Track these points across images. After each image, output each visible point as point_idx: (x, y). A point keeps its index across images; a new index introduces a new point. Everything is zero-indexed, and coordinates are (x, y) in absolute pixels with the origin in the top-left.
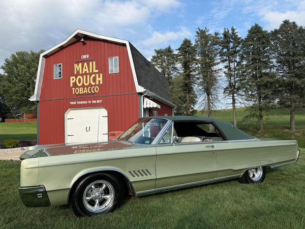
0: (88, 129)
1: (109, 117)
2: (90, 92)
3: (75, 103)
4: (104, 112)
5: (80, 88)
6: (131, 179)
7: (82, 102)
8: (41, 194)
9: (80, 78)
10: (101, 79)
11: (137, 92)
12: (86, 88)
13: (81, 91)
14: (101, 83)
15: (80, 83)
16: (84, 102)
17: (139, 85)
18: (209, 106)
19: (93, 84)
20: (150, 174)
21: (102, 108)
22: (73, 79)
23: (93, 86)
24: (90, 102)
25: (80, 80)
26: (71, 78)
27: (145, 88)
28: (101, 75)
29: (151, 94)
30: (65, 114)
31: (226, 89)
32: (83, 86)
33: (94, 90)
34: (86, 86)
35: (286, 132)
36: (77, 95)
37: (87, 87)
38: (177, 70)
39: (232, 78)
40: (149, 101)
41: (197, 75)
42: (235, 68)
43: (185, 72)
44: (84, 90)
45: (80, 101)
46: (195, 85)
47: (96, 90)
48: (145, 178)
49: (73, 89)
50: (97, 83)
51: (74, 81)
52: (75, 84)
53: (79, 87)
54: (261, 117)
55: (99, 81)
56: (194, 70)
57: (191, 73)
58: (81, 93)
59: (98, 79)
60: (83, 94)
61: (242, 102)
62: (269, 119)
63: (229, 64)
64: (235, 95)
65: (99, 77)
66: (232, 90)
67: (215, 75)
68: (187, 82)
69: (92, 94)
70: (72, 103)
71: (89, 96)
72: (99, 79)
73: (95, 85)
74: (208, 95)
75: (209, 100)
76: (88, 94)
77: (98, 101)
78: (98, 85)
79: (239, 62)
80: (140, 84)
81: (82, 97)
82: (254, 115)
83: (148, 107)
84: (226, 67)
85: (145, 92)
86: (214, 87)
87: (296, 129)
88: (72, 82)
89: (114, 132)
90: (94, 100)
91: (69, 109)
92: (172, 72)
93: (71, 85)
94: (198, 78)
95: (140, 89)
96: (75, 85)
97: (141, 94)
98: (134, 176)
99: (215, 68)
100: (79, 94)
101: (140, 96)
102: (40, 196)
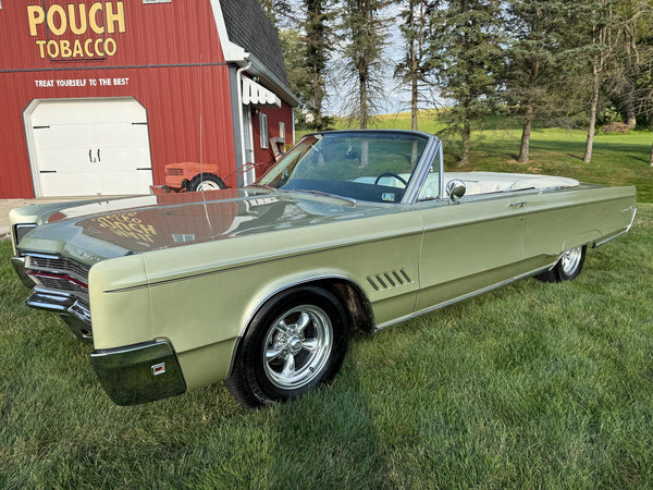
0: (94, 155)
1: (151, 123)
2: (91, 55)
3: (50, 83)
4: (134, 111)
5: (62, 42)
6: (372, 295)
7: (70, 83)
8: (162, 365)
9: (57, 13)
10: (120, 17)
11: (227, 59)
12: (77, 42)
13: (64, 50)
14: (122, 29)
15: (58, 25)
16: (78, 83)
17: (230, 40)
18: (364, 106)
19: (99, 30)
20: (409, 281)
21: (129, 100)
22: (36, 15)
23: (98, 36)
24: (93, 82)
25: (57, 16)
26: (31, 9)
27: (246, 51)
28: (120, 5)
29: (261, 67)
30: (24, 114)
31: (400, 67)
32: (69, 35)
33: (101, 49)
34: (77, 37)
35: (513, 165)
36: (53, 60)
37: (82, 38)
38: (289, 11)
39: (416, 42)
40: (256, 87)
41: (341, 27)
42: (422, 19)
43: (312, 18)
44: (72, 47)
45: (65, 79)
46: (332, 52)
47: (110, 49)
48: (399, 289)
49: (41, 43)
50: (111, 30)
51: (41, 20)
52: (43, 28)
53: (58, 39)
54: (467, 132)
55: (116, 23)
56: (332, 16)
57: (325, 23)
58: (64, 55)
59: (110, 18)
60: (71, 60)
61: (431, 100)
62: (483, 137)
63: (411, 7)
64: (419, 82)
65: (115, 11)
66: (412, 70)
67: (379, 32)
68: (315, 43)
69: (96, 59)
70: (41, 83)
71: (89, 66)
72: (115, 17)
73: (104, 36)
74: (363, 79)
75: (363, 91)
76: (87, 60)
77: (117, 82)
78: (113, 36)
79: (432, 6)
80: (231, 38)
81: (68, 66)
82: (456, 129)
83: (255, 102)
84: (403, 15)
85: (247, 60)
86: (376, 60)
87: (530, 158)
88: (33, 22)
89: (180, 166)
90: (106, 78)
91: (35, 101)
92: (277, 16)
93: (34, 32)
94: (343, 37)
95: (233, 52)
96: (43, 30)
97: (235, 65)
98: (376, 288)
99: (381, 14)
100: (60, 60)
101: (233, 70)
102: (159, 370)
